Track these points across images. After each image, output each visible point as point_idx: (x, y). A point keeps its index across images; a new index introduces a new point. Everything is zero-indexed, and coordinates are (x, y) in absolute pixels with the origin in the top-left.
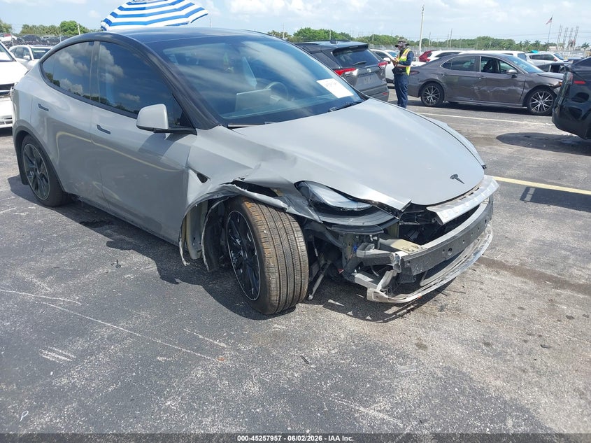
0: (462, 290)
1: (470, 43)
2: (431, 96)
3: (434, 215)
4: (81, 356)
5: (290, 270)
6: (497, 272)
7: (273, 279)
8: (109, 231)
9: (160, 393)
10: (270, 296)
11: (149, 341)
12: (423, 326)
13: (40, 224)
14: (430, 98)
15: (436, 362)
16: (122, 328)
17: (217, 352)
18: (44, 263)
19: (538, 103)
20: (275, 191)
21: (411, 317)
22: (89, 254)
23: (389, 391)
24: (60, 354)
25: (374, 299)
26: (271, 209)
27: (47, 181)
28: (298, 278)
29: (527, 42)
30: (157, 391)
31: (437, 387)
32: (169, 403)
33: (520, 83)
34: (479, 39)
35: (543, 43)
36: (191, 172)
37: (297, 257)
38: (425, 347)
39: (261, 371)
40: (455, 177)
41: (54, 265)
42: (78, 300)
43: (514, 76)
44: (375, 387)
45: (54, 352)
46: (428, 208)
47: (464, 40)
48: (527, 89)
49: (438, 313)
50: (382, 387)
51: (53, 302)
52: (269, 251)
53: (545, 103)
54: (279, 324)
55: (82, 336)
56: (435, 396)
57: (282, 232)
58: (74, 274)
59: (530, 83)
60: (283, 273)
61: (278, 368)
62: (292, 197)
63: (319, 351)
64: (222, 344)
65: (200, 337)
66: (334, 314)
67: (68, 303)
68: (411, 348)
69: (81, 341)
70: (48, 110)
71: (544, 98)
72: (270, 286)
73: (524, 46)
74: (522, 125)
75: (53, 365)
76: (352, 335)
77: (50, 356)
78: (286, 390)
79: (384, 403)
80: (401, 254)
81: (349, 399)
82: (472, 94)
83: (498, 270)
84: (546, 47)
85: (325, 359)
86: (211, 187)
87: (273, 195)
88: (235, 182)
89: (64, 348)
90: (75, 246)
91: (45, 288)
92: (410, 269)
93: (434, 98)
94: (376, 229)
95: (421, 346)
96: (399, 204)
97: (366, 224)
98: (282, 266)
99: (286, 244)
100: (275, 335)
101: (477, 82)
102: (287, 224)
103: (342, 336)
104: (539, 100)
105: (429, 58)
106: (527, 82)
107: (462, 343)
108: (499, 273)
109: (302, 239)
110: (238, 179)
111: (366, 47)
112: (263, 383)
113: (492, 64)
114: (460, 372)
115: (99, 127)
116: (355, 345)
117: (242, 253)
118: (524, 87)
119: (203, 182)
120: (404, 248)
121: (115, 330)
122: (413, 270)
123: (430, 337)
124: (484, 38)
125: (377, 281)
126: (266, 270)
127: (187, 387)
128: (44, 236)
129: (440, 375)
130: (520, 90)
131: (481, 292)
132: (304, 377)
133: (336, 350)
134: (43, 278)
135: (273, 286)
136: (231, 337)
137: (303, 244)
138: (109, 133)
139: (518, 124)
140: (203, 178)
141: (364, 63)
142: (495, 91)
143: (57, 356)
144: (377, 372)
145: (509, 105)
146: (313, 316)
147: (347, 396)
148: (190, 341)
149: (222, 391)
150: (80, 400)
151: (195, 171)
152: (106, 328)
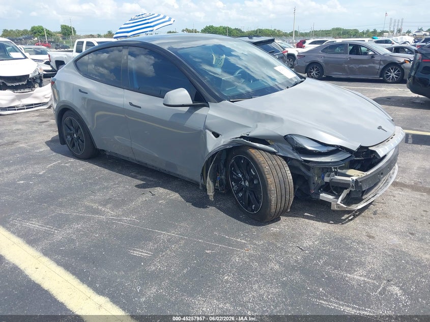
0: (383, 201)
1: (327, 32)
2: (314, 73)
3: (374, 152)
4: (156, 252)
5: (283, 192)
6: (401, 189)
7: (273, 198)
8: (133, 174)
9: (217, 272)
10: (271, 209)
11: (195, 241)
12: (366, 225)
13: (82, 171)
14: (313, 74)
15: (384, 246)
16: (173, 234)
17: (242, 246)
18: (99, 196)
19: (390, 75)
20: (269, 141)
21: (357, 220)
22: (127, 189)
23: (362, 264)
24: (141, 252)
25: (336, 209)
26: (268, 153)
27: (83, 142)
28: (288, 197)
29: (368, 31)
30: (216, 271)
31: (391, 260)
32: (226, 278)
33: (377, 62)
34: (333, 29)
35: (379, 31)
36: (208, 132)
37: (287, 184)
38: (373, 237)
39: (275, 256)
40: (380, 128)
41: (108, 198)
42: (136, 218)
43: (372, 56)
44: (351, 263)
45: (137, 251)
46: (369, 148)
47: (323, 31)
48: (382, 65)
49: (373, 216)
50: (356, 262)
51: (120, 220)
52: (270, 180)
53: (395, 74)
54: (274, 228)
55: (150, 240)
56: (391, 266)
57: (277, 167)
58: (123, 202)
59: (384, 61)
60: (279, 194)
61: (286, 254)
62: (280, 144)
63: (307, 243)
64: (243, 241)
65: (227, 237)
66: (307, 221)
67: (130, 220)
68: (364, 239)
69: (151, 244)
70: (87, 93)
71: (394, 71)
72: (271, 203)
73: (366, 34)
74: (382, 91)
75: (140, 259)
76: (323, 232)
77: (136, 253)
78: (296, 266)
79: (361, 271)
80: (354, 178)
81: (338, 269)
82: (343, 70)
83: (402, 188)
84: (381, 34)
85: (313, 248)
86: (224, 140)
87: (267, 144)
88: (242, 137)
89: (142, 248)
90: (115, 184)
91: (109, 213)
92: (361, 186)
93: (316, 74)
94: (340, 163)
95: (370, 237)
96: (354, 146)
97: (332, 161)
98: (279, 190)
99: (280, 174)
100: (274, 234)
101: (347, 62)
102: (279, 162)
103: (318, 233)
104: (391, 72)
105: (304, 45)
106: (382, 61)
107: (395, 233)
108: (403, 190)
109: (289, 172)
110: (243, 135)
111: (273, 41)
112: (280, 264)
113: (356, 49)
114: (402, 251)
115: (131, 104)
116: (328, 238)
117: (243, 183)
118: (380, 64)
119: (216, 137)
120: (355, 175)
121: (170, 236)
122: (363, 187)
123: (374, 231)
124: (337, 29)
125: (337, 197)
126: (269, 192)
127: (233, 268)
128: (90, 179)
129: (389, 254)
130: (377, 66)
131: (395, 202)
132: (305, 259)
133: (318, 242)
134: (104, 205)
135: (273, 202)
136: (247, 236)
137: (290, 175)
138: (140, 107)
139: (379, 90)
140: (217, 135)
141: (273, 52)
142: (360, 68)
143: (141, 253)
144: (349, 254)
145: (370, 78)
146: (294, 222)
147: (336, 268)
148: (221, 240)
149: (256, 269)
150: (169, 279)
151: (210, 131)
152: (164, 235)
